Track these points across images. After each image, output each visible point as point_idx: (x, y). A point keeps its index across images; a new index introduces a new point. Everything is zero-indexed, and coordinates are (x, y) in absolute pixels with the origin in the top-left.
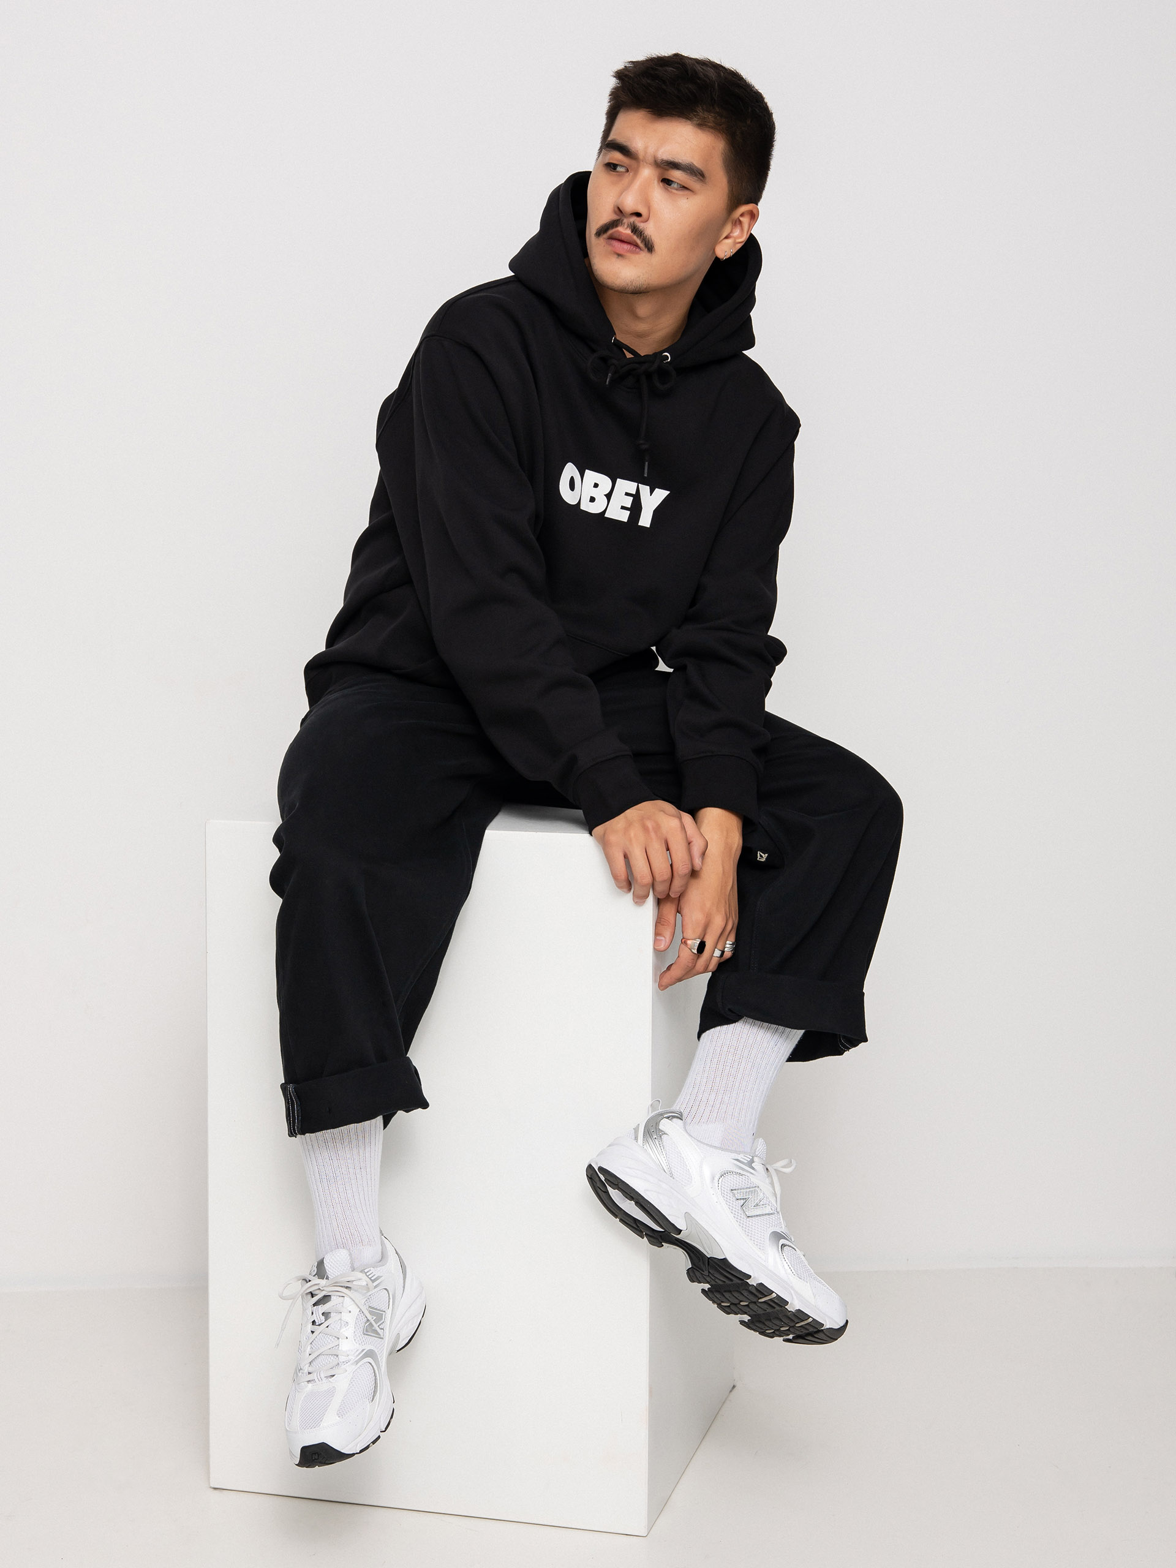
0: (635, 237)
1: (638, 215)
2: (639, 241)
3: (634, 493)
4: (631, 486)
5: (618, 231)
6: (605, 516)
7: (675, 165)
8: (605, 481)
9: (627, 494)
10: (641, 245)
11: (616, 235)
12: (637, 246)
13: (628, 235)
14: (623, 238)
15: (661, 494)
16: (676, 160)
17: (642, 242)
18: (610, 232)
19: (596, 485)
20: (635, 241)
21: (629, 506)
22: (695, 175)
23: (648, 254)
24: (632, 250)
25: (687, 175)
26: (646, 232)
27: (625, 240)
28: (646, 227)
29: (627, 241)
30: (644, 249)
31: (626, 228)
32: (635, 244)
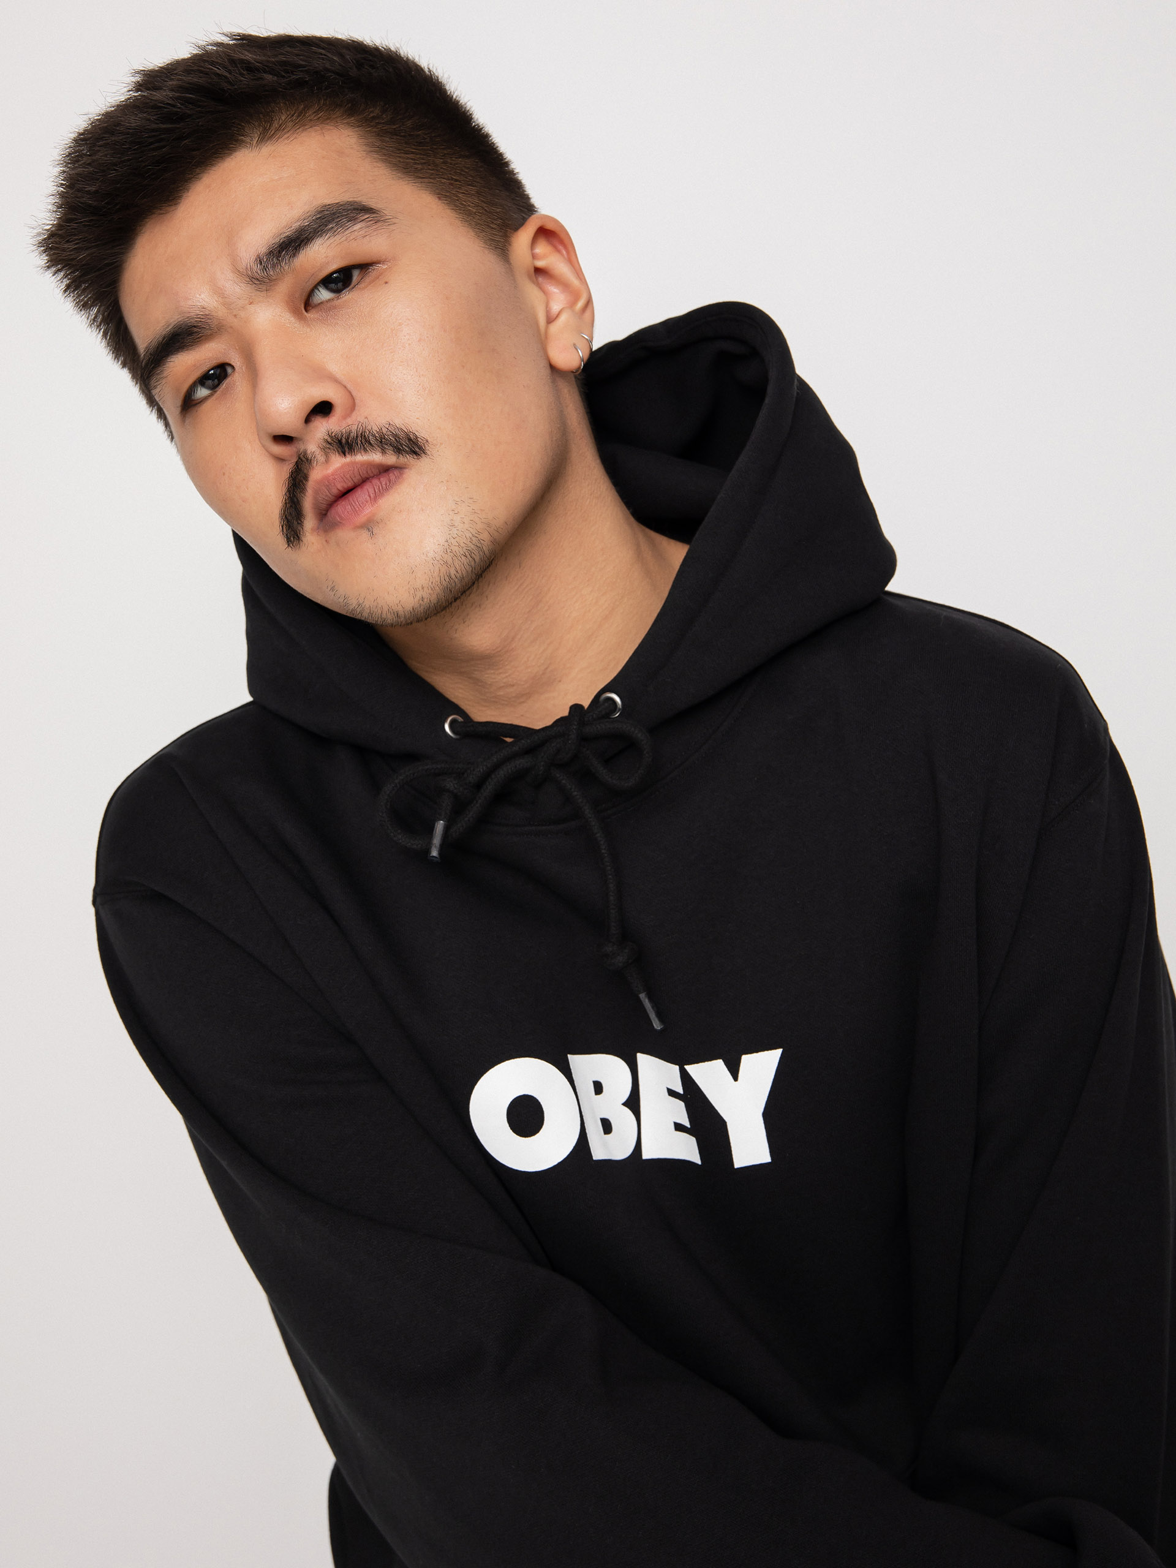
0: (361, 458)
1: (323, 409)
2: (375, 457)
5: (319, 482)
6: (644, 1157)
7: (295, 243)
10: (391, 459)
11: (327, 495)
12: (382, 469)
14: (341, 486)
17: (384, 452)
18: (308, 504)
20: (370, 465)
21: (690, 1123)
22: (353, 220)
23: (424, 463)
24: (386, 489)
25: (341, 235)
26: (375, 429)
27: (350, 484)
28: (361, 419)
29: (356, 481)
30: (403, 459)
31: (327, 461)
32: (376, 471)
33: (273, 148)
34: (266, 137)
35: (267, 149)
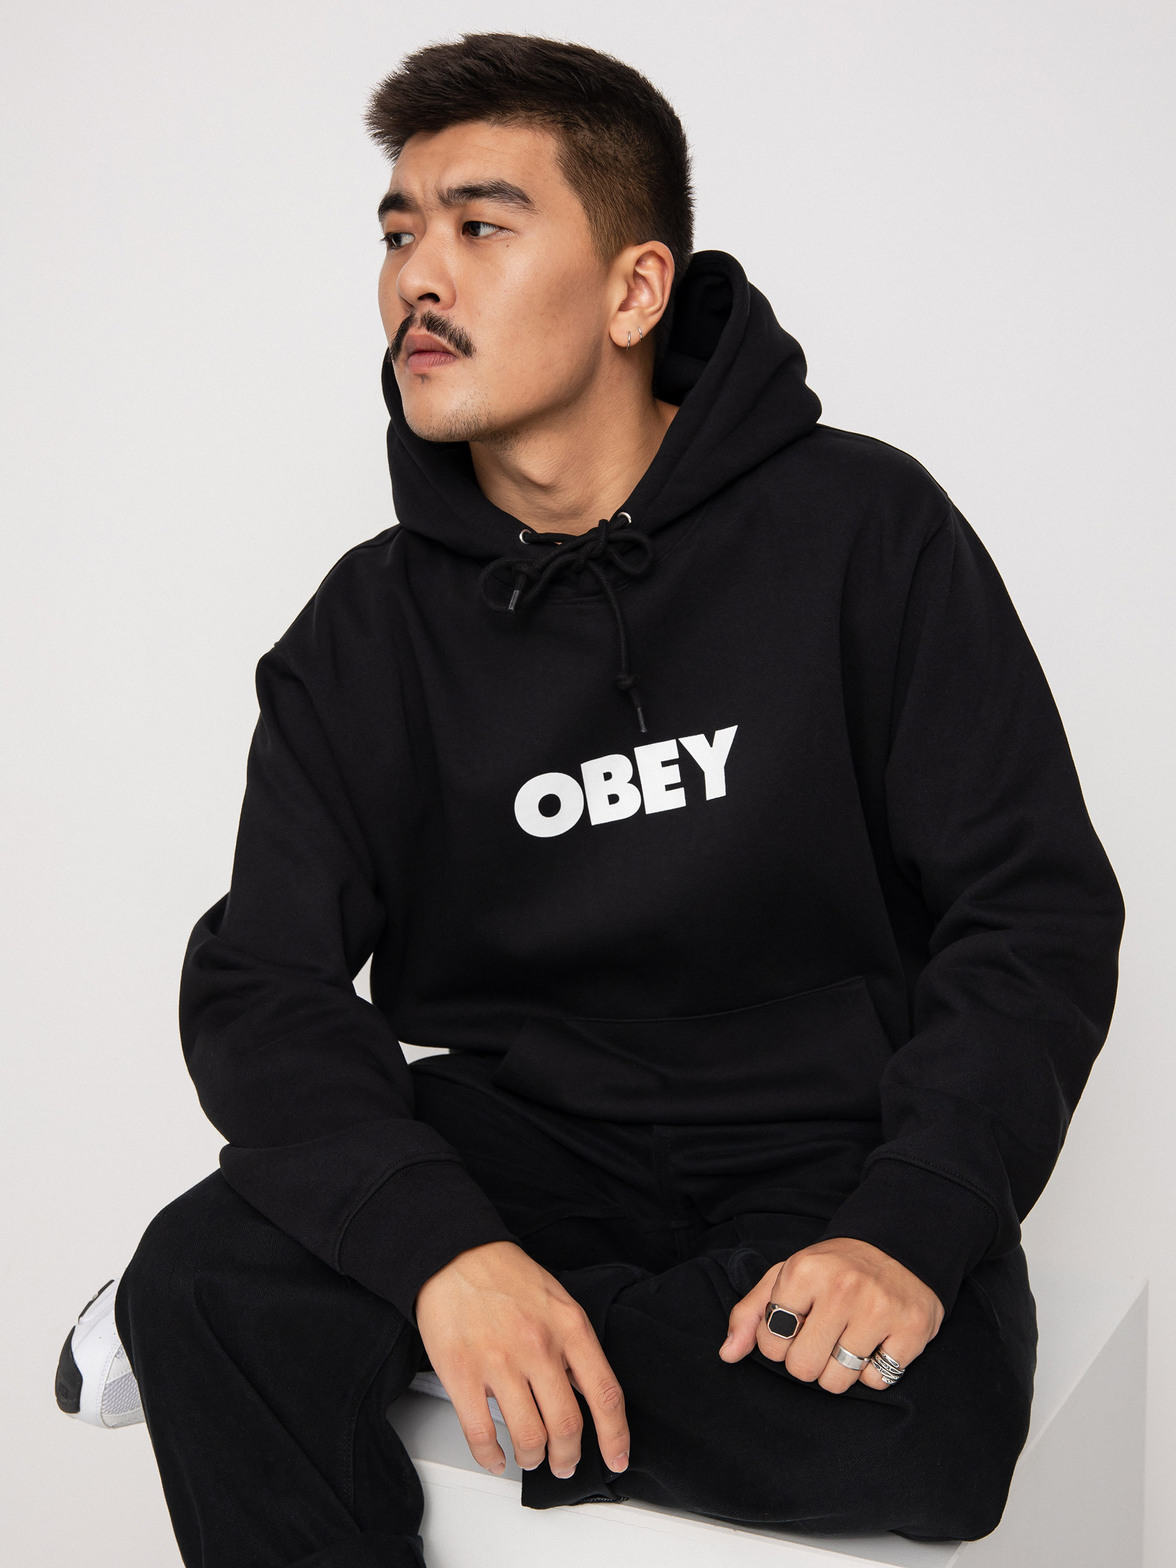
0: (437, 337)
1: (434, 297)
2: (444, 341)
3: (677, 757)
4: (668, 749)
5: (413, 337)
7: (473, 192)
8: (617, 763)
9: (665, 764)
10: (451, 347)
11: (414, 346)
12: (446, 352)
13: (425, 336)
14: (419, 346)
15: (726, 736)
16: (474, 183)
17: (451, 343)
18: (405, 344)
19: (608, 776)
21: (679, 781)
22: (511, 199)
23: (469, 361)
24: (441, 363)
25: (498, 204)
26: (454, 326)
27: (424, 348)
28: (451, 316)
29: (428, 348)
30: (458, 352)
31: (419, 328)
32: (441, 350)
33: (500, 130)
34: (500, 122)
35: (496, 129)
